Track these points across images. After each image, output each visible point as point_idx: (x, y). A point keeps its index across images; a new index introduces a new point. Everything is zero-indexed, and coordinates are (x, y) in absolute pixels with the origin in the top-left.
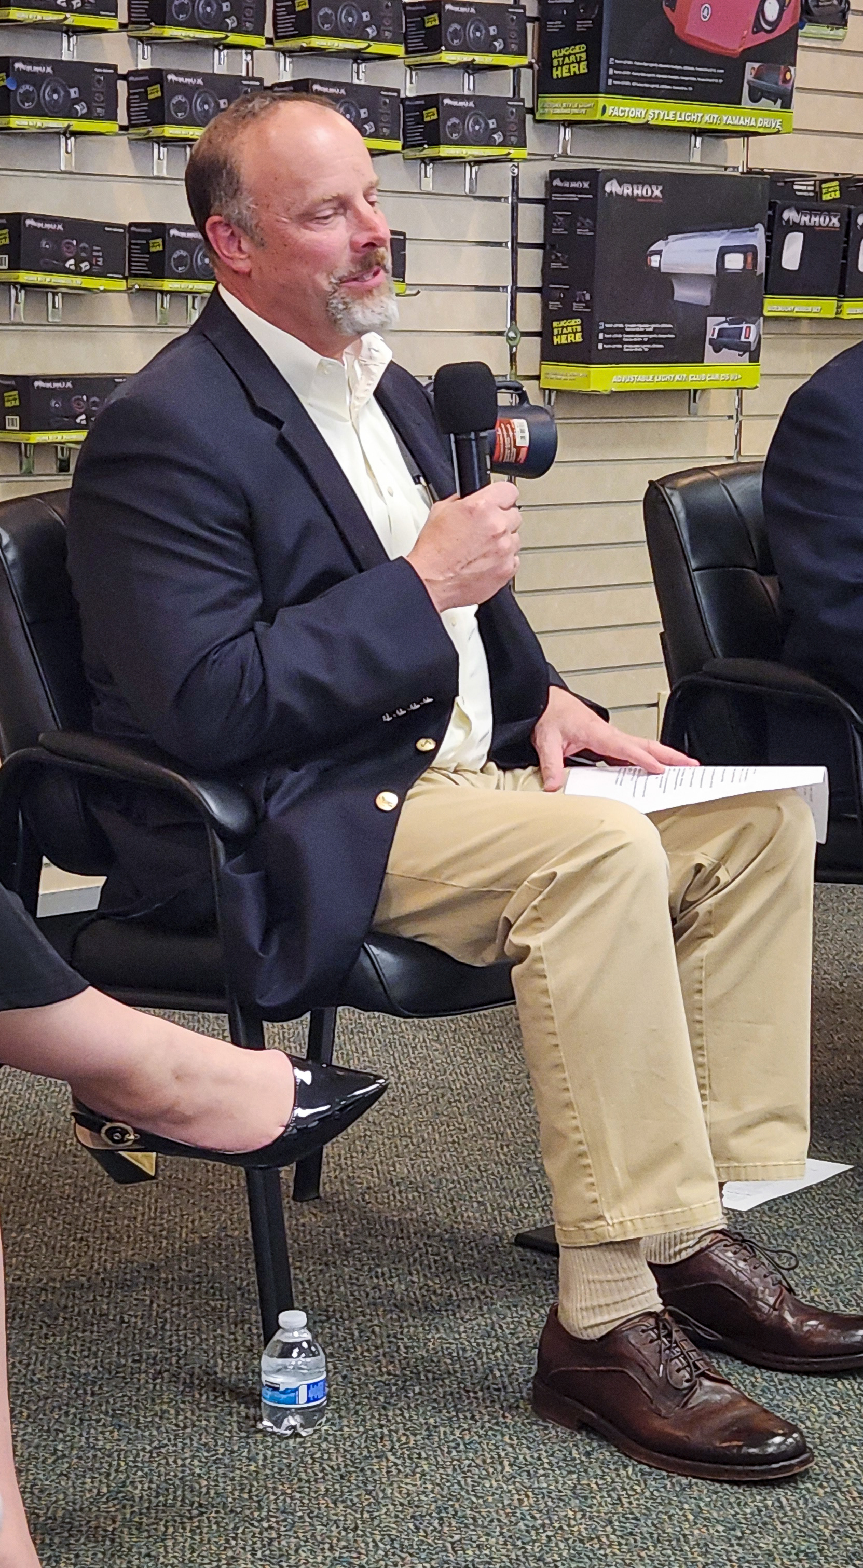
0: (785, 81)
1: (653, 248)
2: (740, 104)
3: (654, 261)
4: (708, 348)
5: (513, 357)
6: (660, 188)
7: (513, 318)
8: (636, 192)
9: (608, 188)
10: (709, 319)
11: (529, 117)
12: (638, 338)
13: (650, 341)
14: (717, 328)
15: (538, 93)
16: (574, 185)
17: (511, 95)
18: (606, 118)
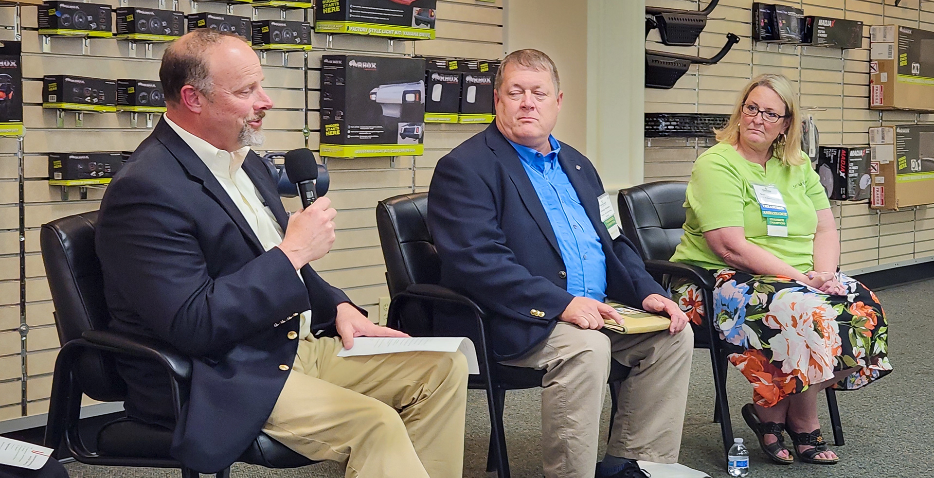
0: (432, 16)
1: (372, 91)
2: (411, 26)
3: (373, 97)
4: (399, 136)
5: (306, 141)
6: (375, 64)
7: (306, 123)
8: (364, 66)
9: (351, 64)
10: (399, 124)
11: (312, 31)
12: (366, 132)
13: (372, 134)
14: (403, 128)
15: (316, 20)
16: (334, 62)
17: (303, 21)
18: (348, 32)
